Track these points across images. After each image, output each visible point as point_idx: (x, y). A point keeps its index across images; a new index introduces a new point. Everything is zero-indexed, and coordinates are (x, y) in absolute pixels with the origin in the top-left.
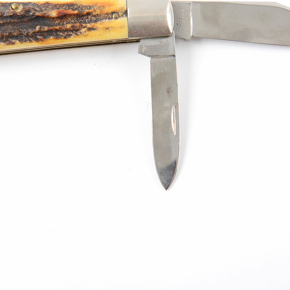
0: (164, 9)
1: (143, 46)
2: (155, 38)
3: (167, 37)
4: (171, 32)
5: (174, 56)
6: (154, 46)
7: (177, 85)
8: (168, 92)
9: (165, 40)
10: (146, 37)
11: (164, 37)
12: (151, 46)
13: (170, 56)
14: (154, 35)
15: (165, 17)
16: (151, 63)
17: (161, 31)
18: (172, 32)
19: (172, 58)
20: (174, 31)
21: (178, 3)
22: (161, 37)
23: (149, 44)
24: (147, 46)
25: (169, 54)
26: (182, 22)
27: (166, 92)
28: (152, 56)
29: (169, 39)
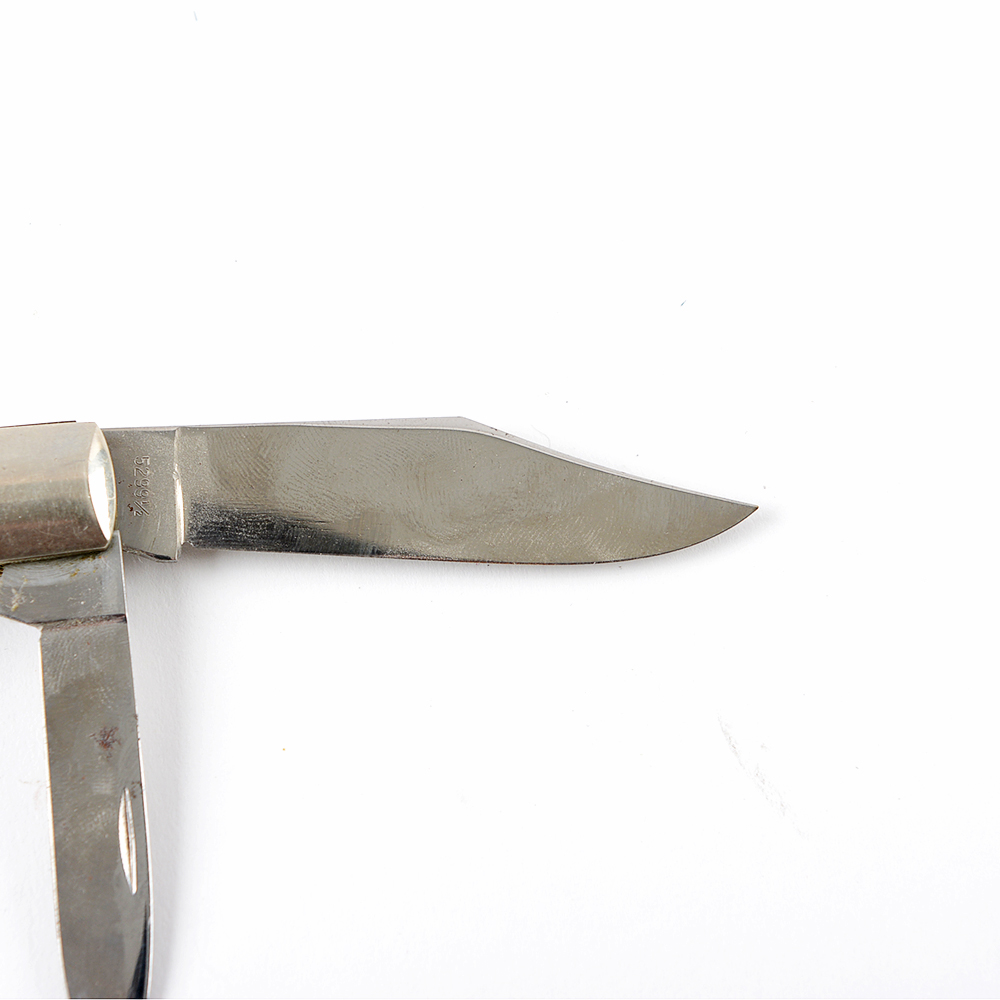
0: (82, 460)
1: (14, 591)
2: (52, 560)
3: (96, 553)
4: (108, 535)
5: (122, 617)
6: (52, 588)
7: (136, 716)
8: (105, 745)
9: (87, 566)
10: (21, 558)
11: (85, 555)
12: (40, 588)
13: (109, 618)
14: (49, 550)
15: (82, 485)
16: (42, 646)
17: (73, 536)
18: (113, 537)
19: (115, 624)
20: (118, 533)
21: (131, 433)
22: (74, 556)
23: (33, 583)
24: (26, 591)
25: (105, 613)
26: (145, 498)
27: (97, 744)
28: (45, 623)
29: (102, 561)
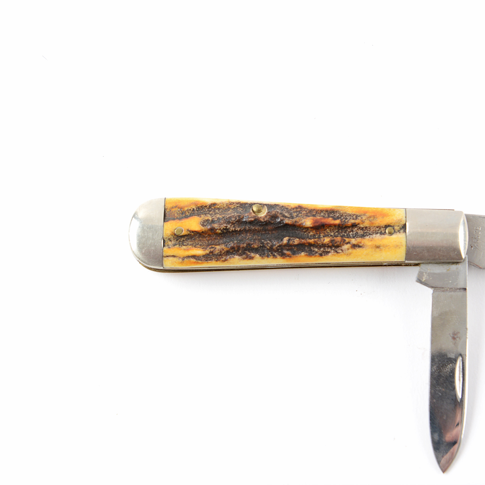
0: (456, 226)
1: (425, 274)
2: (440, 263)
3: (457, 263)
4: (463, 257)
5: (465, 289)
6: (439, 274)
7: (467, 329)
8: (454, 338)
9: (454, 267)
10: (426, 262)
11: (453, 263)
12: (434, 274)
13: (460, 289)
14: (440, 260)
15: (456, 236)
16: (433, 296)
17: (450, 255)
18: (465, 258)
19: (461, 293)
20: (467, 256)
21: (474, 217)
22: (449, 263)
23: (432, 271)
24: (429, 274)
25: (459, 287)
26: (478, 243)
27: (451, 338)
28: (435, 287)
29: (459, 266)
